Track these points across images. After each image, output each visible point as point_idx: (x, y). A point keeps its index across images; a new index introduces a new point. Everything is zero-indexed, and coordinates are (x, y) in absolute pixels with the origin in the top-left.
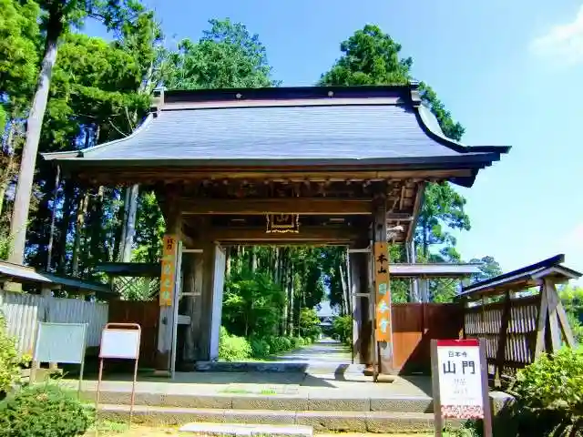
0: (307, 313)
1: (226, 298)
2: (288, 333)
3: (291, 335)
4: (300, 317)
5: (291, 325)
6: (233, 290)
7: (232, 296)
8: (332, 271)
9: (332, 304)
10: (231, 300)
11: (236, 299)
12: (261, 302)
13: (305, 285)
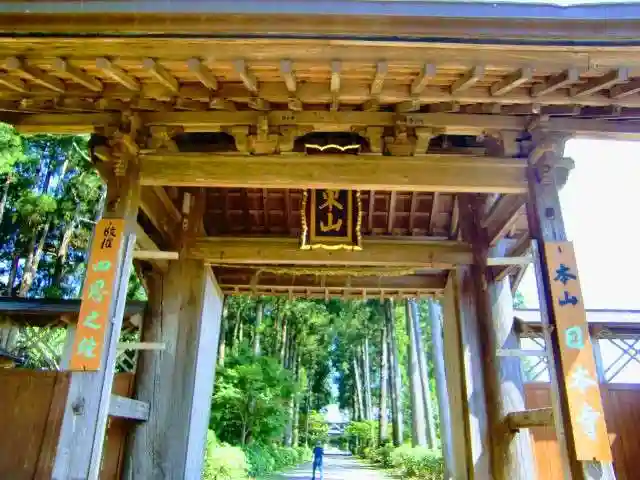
0: (315, 417)
1: (216, 388)
2: (293, 443)
3: (296, 444)
4: (308, 422)
5: (296, 431)
6: (228, 379)
7: (225, 388)
8: (345, 366)
9: (342, 407)
10: (223, 393)
11: (230, 391)
12: (267, 397)
13: (312, 383)
